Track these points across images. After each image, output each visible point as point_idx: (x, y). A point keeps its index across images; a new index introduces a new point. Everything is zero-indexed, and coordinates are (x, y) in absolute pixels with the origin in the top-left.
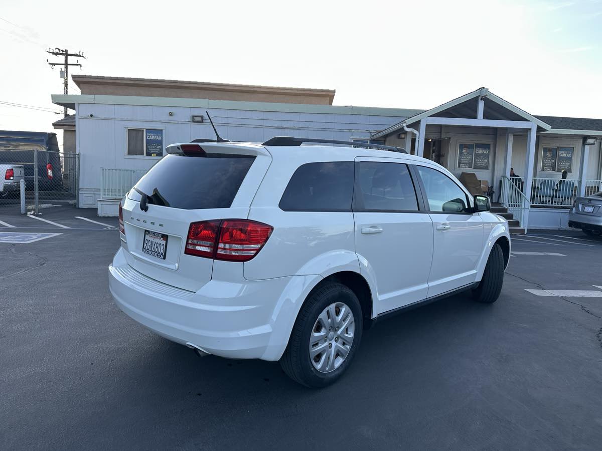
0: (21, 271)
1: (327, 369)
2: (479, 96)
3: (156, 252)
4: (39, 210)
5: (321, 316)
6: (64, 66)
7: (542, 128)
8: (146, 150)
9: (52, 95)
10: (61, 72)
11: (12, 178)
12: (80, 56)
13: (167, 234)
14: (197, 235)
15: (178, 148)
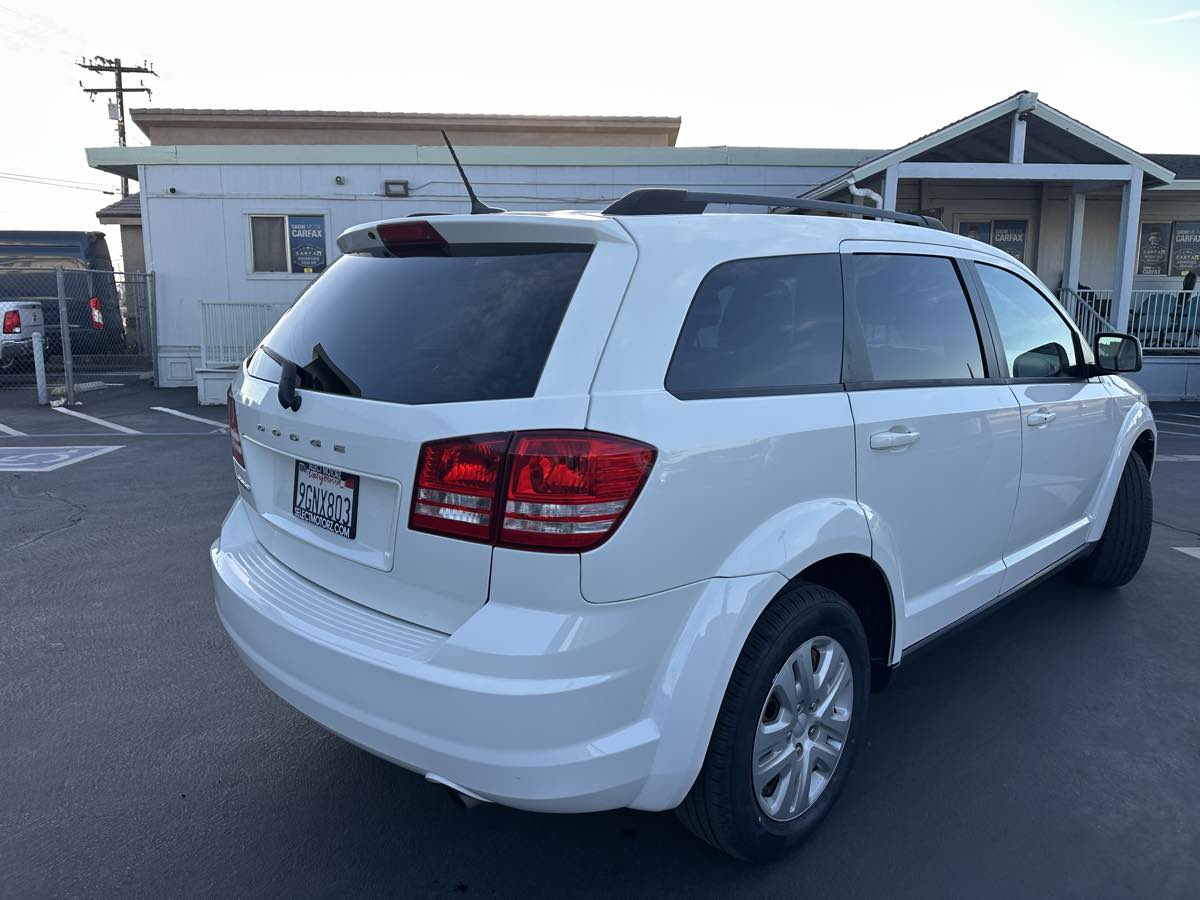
0: (27, 541)
1: (793, 810)
2: (1015, 111)
3: (330, 518)
4: (75, 396)
5: (778, 680)
6: (114, 94)
7: (1154, 178)
8: (292, 260)
9: (87, 150)
10: (109, 106)
11: (17, 330)
12: (145, 71)
13: (356, 473)
14: (441, 478)
15: (371, 235)
